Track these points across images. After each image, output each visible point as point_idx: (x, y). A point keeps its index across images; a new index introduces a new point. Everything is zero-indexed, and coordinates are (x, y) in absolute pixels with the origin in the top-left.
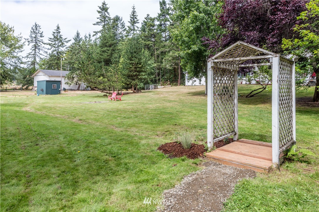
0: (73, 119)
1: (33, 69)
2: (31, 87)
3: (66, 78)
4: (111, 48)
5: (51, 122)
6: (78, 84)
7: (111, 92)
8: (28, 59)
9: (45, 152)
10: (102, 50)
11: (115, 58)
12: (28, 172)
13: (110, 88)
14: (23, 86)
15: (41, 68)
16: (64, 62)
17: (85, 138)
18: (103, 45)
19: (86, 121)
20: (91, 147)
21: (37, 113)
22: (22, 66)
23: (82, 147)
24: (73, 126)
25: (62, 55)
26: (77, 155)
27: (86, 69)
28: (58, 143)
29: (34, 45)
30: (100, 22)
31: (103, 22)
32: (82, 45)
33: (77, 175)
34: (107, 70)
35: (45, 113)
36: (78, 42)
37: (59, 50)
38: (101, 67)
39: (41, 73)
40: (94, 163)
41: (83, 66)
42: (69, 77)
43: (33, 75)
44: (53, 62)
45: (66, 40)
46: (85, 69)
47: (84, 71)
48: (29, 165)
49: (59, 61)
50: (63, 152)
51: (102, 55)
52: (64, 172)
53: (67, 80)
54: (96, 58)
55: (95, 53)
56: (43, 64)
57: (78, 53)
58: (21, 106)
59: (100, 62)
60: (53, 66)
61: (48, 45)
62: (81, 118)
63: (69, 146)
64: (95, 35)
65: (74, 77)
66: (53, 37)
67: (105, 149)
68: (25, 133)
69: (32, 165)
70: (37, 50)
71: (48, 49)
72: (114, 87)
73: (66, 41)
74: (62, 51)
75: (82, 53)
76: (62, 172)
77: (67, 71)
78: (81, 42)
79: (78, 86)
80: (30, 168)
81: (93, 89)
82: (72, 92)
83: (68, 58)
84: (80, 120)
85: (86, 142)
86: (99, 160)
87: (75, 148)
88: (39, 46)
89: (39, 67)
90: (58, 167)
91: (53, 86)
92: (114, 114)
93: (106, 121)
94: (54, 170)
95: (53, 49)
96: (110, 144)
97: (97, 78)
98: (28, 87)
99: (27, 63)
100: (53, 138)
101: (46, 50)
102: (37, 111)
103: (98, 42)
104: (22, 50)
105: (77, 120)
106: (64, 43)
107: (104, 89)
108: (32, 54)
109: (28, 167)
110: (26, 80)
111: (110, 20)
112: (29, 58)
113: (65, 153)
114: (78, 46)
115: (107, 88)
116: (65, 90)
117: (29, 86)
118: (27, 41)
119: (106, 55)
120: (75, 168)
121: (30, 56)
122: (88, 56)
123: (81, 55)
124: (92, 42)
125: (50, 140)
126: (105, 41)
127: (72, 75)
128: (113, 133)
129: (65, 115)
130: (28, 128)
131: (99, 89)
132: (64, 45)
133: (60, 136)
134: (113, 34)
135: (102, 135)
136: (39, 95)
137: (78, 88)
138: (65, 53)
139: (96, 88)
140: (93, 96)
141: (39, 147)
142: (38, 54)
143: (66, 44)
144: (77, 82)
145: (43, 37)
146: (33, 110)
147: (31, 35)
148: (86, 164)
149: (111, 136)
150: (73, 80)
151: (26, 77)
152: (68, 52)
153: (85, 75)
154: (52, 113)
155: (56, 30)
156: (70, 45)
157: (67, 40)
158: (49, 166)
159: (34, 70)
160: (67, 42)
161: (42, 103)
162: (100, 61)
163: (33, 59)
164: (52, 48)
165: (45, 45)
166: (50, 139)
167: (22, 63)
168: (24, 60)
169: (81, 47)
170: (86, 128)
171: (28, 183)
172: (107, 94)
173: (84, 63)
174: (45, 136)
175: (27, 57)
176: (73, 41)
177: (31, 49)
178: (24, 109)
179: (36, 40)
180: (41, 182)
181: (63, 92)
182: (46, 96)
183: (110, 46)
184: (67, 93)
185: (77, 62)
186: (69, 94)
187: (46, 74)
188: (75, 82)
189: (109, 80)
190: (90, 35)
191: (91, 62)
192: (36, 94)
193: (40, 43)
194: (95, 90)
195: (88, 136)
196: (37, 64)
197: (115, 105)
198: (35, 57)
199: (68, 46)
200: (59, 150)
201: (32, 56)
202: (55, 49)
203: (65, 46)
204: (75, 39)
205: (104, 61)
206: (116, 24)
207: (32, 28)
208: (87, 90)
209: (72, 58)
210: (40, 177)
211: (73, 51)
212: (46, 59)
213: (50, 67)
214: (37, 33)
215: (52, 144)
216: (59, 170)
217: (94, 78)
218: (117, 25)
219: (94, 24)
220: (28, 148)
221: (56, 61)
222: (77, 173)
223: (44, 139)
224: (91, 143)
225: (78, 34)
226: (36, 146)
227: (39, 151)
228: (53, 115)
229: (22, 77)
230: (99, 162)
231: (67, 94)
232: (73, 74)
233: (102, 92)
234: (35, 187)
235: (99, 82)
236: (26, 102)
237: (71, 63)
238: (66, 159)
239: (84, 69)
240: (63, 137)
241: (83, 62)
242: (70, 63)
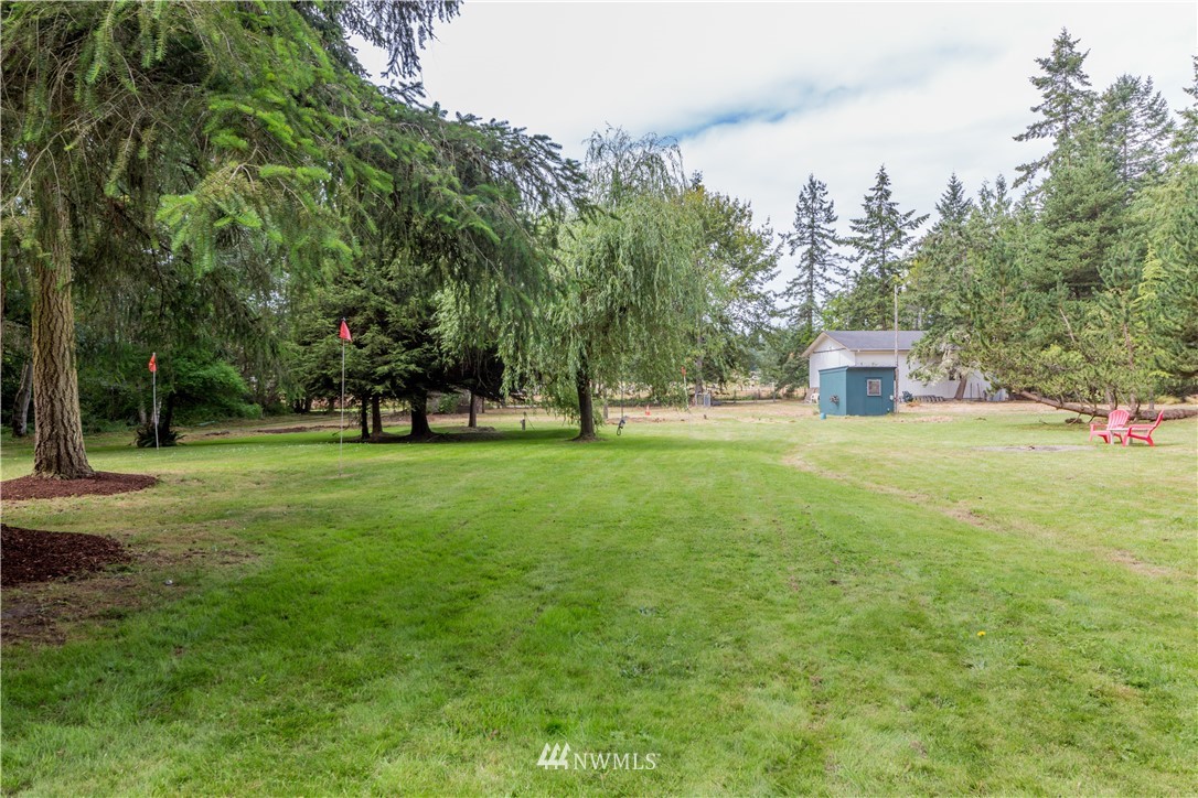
0: (948, 506)
1: (806, 331)
2: (800, 392)
3: (912, 354)
4: (1098, 223)
5: (872, 510)
6: (956, 376)
7: (1099, 406)
8: (793, 301)
9: (861, 612)
10: (1056, 234)
11: (1119, 262)
12: (815, 666)
13: (1093, 390)
14: (779, 387)
15: (830, 328)
16: (904, 298)
17: (1002, 584)
18: (1064, 214)
19: (997, 518)
20: (1030, 624)
21: (823, 477)
22: (775, 322)
23: (992, 617)
24: (950, 534)
25: (898, 274)
26: (975, 644)
27: (991, 319)
28: (902, 587)
29: (809, 251)
30: (1046, 123)
31: (1056, 121)
32: (972, 229)
33: (983, 719)
34: (1079, 318)
35: (848, 477)
36: (955, 221)
37: (887, 258)
38: (1053, 306)
39: (830, 345)
40: (1047, 693)
41: (976, 310)
42: (925, 350)
43: (806, 352)
44: (869, 302)
45: (909, 219)
46: (985, 318)
47: (982, 327)
48: (815, 644)
49: (888, 296)
50: (923, 622)
51: (1056, 258)
52: (930, 696)
53: (915, 364)
54: (1029, 272)
55: (1023, 253)
56: (837, 314)
57: (956, 261)
58: (777, 452)
59: (1046, 287)
60: (866, 316)
61: (851, 247)
62: (980, 508)
63: (944, 607)
64: (1024, 179)
65: (942, 350)
66: (864, 215)
67: (1093, 644)
68: (797, 538)
69: (825, 648)
70: (816, 266)
71: (852, 260)
72: (1116, 387)
73: (910, 224)
74: (895, 262)
75: (971, 260)
76: (923, 694)
77: (917, 329)
78: (968, 217)
79: (957, 383)
80: (819, 654)
81: (1017, 397)
82: (936, 405)
83: (919, 283)
84: (974, 513)
85: (1008, 602)
86: (1071, 683)
87: (966, 617)
88: (824, 252)
89: (822, 323)
90: (908, 672)
91: (870, 388)
92: (1122, 502)
93: (1087, 530)
94: (895, 681)
95: (865, 256)
96: (1115, 627)
97: (1034, 350)
98: (791, 390)
99: (789, 313)
100: (884, 567)
101: (844, 265)
102: (823, 468)
103: (1037, 206)
104: (775, 270)
105: (963, 511)
106: (906, 230)
107: (1070, 396)
108: (801, 281)
109: (812, 649)
110: (786, 369)
111: (1091, 104)
112: (792, 297)
113: (929, 628)
114: (956, 233)
115: (1079, 392)
116: (911, 400)
117: (794, 386)
118: (786, 241)
119: (1076, 256)
120: (971, 693)
121: (795, 289)
122: (999, 269)
123: (966, 266)
124: (1011, 208)
125: (874, 575)
126: (1069, 199)
127: (934, 346)
128: (1123, 582)
129: (917, 490)
130: (804, 522)
131: (1046, 397)
132: (903, 238)
133: (905, 562)
134: (1107, 161)
135: (1073, 584)
136: (825, 417)
137: (958, 392)
138: (909, 268)
139: (1029, 390)
140: (1018, 422)
141: (843, 592)
142: (820, 280)
143: (909, 232)
144: (955, 371)
145: (835, 220)
146: (811, 467)
147: (799, 219)
148: (1013, 686)
149: (1115, 594)
150: (938, 363)
151: (786, 359)
152: (919, 260)
153: (987, 342)
154: (873, 481)
155: (874, 189)
156: (925, 234)
157: (912, 218)
158: (877, 663)
159: (810, 334)
160: (914, 225)
161: (837, 444)
162: (1046, 281)
163: (805, 299)
164: (862, 254)
165: (842, 246)
166: (874, 571)
167: (774, 314)
168: (780, 304)
169: (968, 238)
170: (1002, 547)
171: (818, 703)
172: (1083, 417)
173: (982, 297)
174: (857, 555)
175: (788, 292)
176: (936, 218)
177: (799, 267)
178: (785, 461)
179: (812, 235)
180: (855, 710)
181: (902, 407)
182: (849, 421)
183: (1092, 215)
184: (916, 409)
185: (954, 296)
186: (925, 415)
187: (844, 346)
188: (946, 371)
189: (1089, 360)
190: (1001, 185)
191: (1009, 288)
192: (815, 413)
193: (824, 243)
194: (1029, 399)
195: (1013, 579)
196: (819, 312)
197: (1125, 462)
198: (812, 291)
199: (916, 240)
200: (905, 613)
201: (803, 288)
202: (872, 255)
203: (909, 239)
204: (945, 210)
205: (1064, 281)
206: (1120, 113)
207: (801, 195)
208: (992, 401)
209: (933, 281)
210: (852, 693)
211: (935, 256)
212: (842, 294)
213: (859, 320)
214: (814, 212)
215: (880, 586)
216: (913, 684)
217: (1022, 353)
218: (1124, 119)
219: (1020, 138)
220: (809, 588)
221: (877, 299)
222: (980, 712)
223: (854, 566)
224: (1030, 609)
225: (953, 188)
226: (830, 586)
227: (840, 603)
228: (875, 486)
229: (775, 358)
230: (1069, 690)
231: (918, 415)
232: (939, 339)
233: (1058, 408)
234: (839, 722)
235: (1047, 367)
236: (790, 440)
237: (930, 301)
238: (934, 651)
239: (981, 321)
240: (917, 570)
241: (976, 294)
242: (925, 301)
